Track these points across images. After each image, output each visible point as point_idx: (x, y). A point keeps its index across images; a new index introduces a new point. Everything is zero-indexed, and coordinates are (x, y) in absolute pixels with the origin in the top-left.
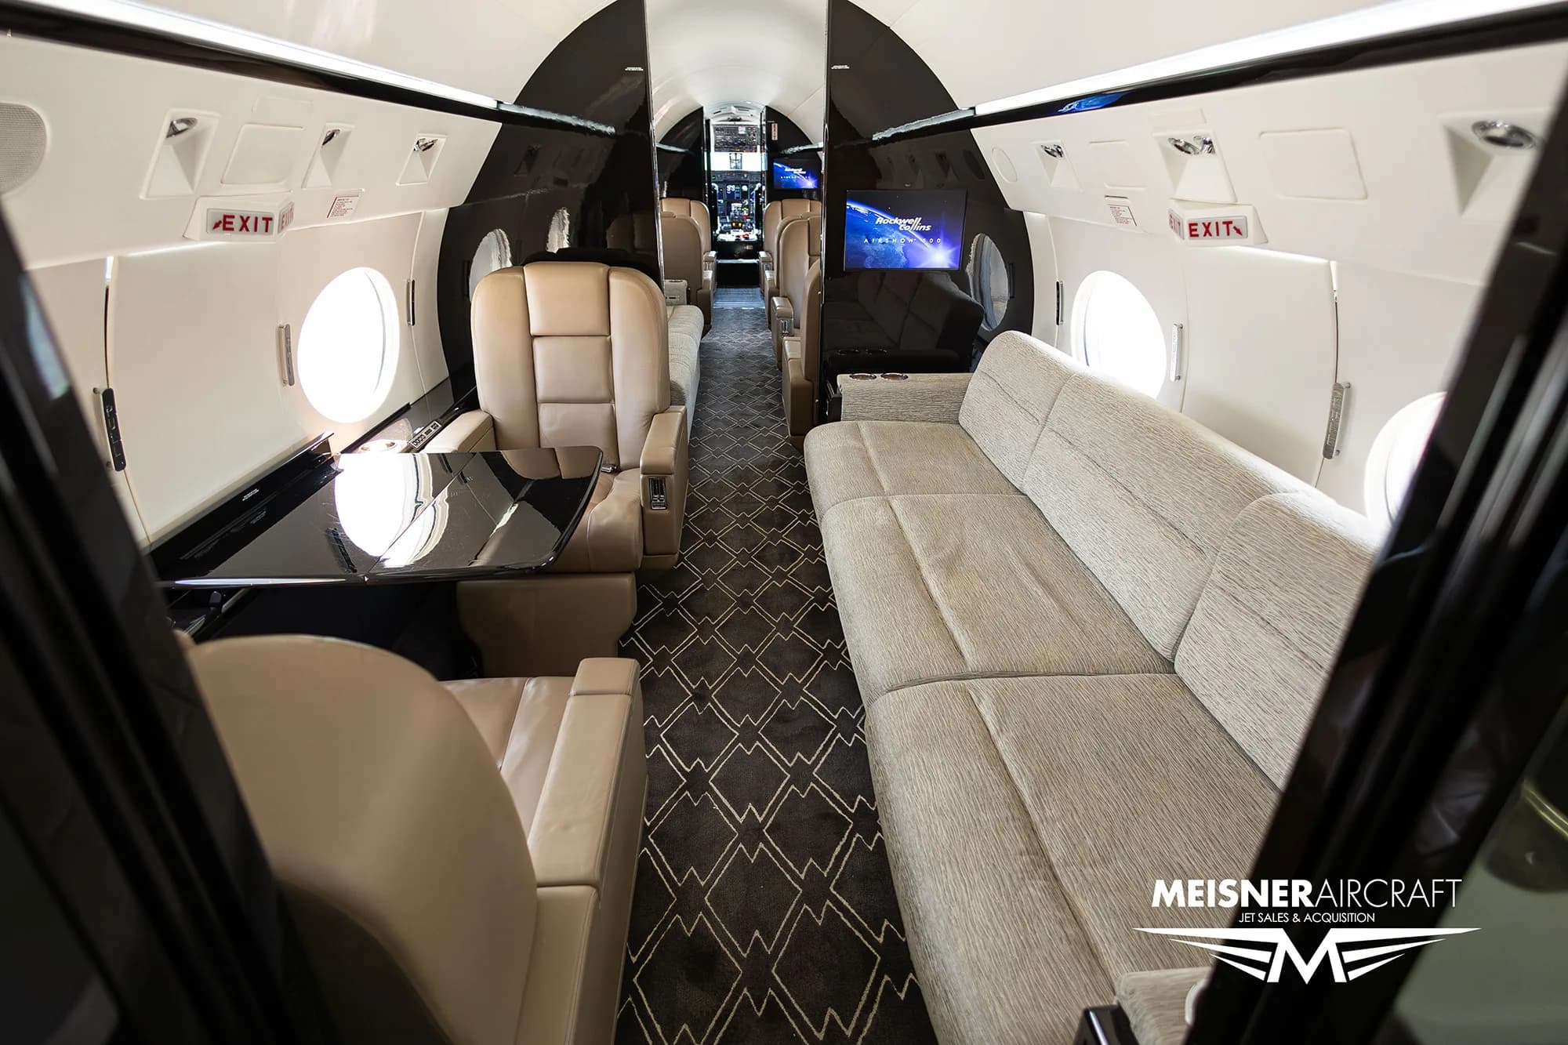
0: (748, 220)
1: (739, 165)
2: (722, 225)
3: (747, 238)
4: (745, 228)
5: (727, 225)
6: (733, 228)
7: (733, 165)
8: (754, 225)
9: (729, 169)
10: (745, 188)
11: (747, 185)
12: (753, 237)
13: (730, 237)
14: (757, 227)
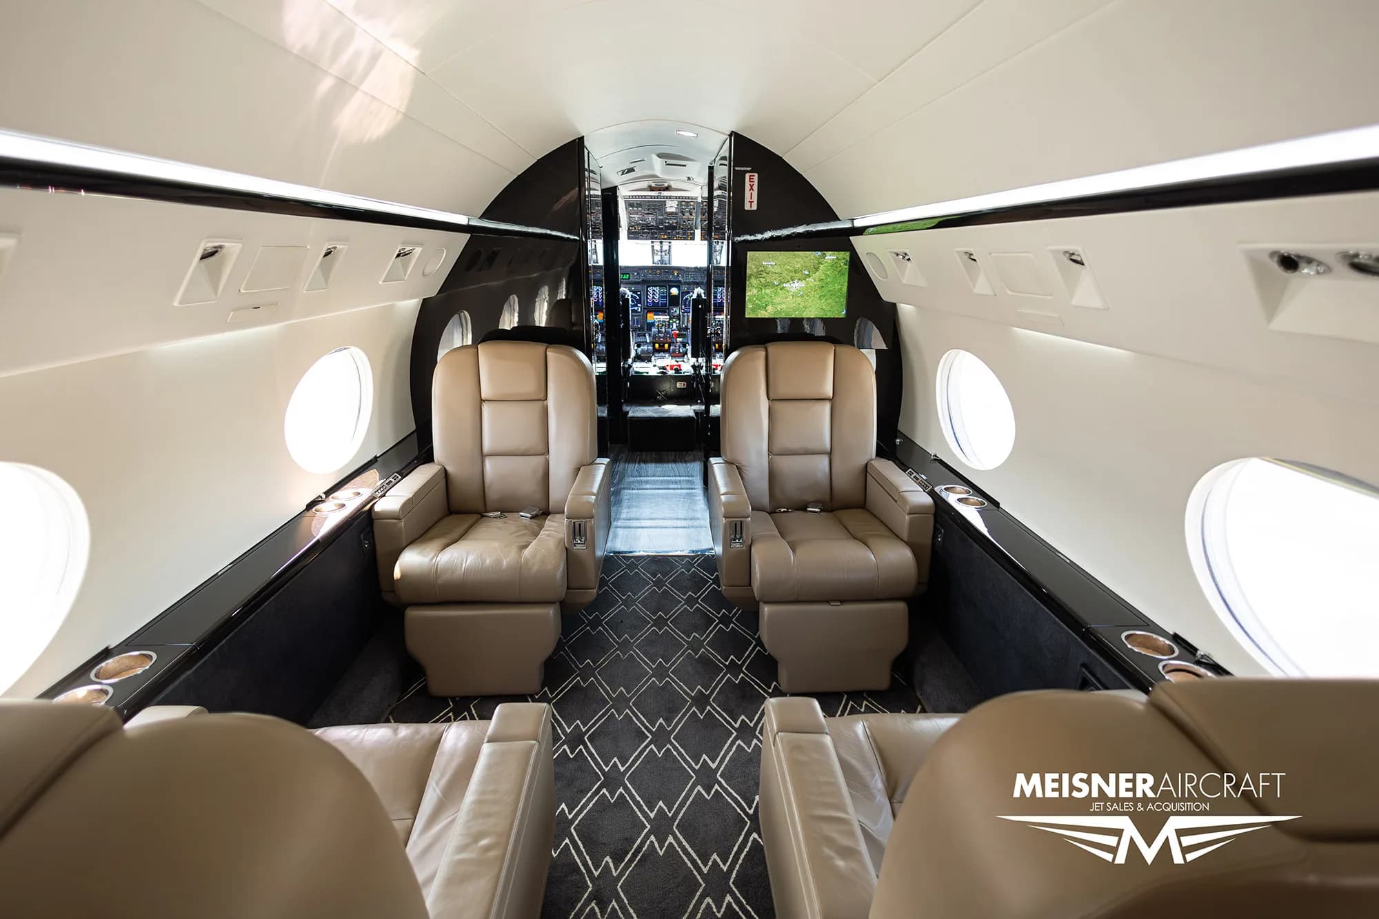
0: (679, 340)
1: (666, 258)
2: (639, 346)
3: (677, 371)
4: (674, 351)
5: (645, 348)
6: (655, 351)
7: (657, 258)
8: (689, 348)
9: (650, 264)
10: (674, 291)
11: (678, 287)
12: (687, 367)
13: (650, 369)
14: (695, 355)
